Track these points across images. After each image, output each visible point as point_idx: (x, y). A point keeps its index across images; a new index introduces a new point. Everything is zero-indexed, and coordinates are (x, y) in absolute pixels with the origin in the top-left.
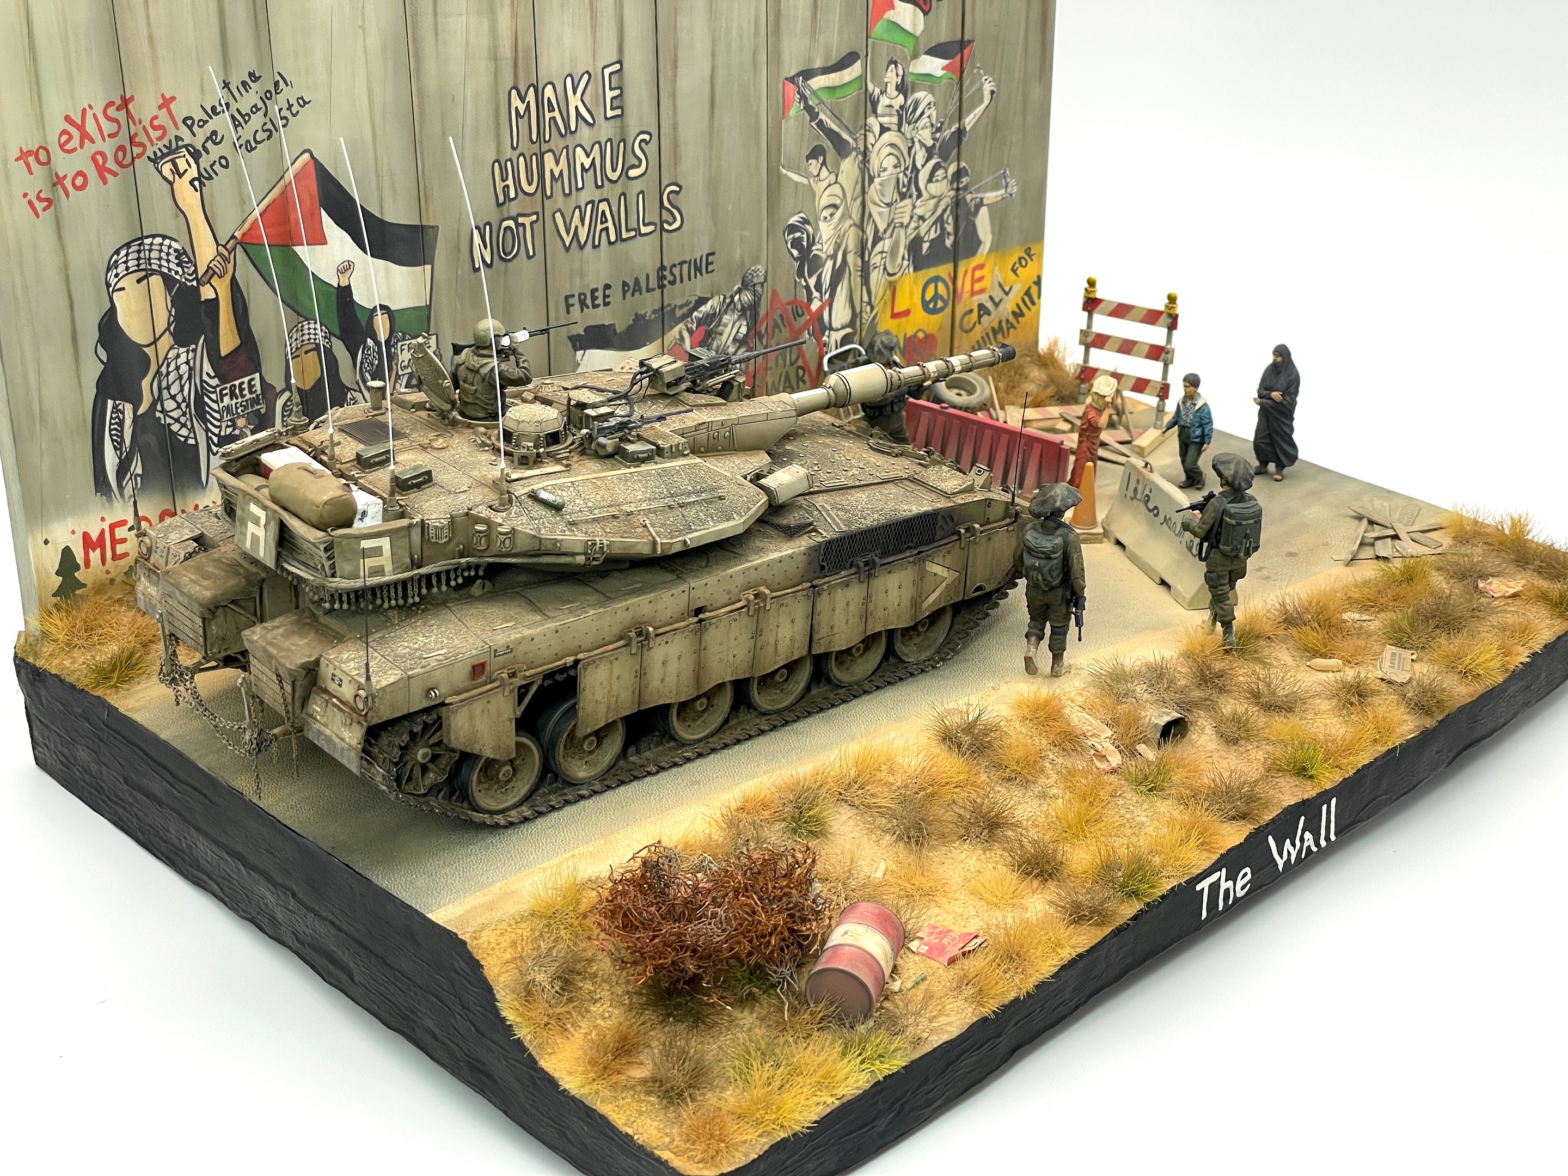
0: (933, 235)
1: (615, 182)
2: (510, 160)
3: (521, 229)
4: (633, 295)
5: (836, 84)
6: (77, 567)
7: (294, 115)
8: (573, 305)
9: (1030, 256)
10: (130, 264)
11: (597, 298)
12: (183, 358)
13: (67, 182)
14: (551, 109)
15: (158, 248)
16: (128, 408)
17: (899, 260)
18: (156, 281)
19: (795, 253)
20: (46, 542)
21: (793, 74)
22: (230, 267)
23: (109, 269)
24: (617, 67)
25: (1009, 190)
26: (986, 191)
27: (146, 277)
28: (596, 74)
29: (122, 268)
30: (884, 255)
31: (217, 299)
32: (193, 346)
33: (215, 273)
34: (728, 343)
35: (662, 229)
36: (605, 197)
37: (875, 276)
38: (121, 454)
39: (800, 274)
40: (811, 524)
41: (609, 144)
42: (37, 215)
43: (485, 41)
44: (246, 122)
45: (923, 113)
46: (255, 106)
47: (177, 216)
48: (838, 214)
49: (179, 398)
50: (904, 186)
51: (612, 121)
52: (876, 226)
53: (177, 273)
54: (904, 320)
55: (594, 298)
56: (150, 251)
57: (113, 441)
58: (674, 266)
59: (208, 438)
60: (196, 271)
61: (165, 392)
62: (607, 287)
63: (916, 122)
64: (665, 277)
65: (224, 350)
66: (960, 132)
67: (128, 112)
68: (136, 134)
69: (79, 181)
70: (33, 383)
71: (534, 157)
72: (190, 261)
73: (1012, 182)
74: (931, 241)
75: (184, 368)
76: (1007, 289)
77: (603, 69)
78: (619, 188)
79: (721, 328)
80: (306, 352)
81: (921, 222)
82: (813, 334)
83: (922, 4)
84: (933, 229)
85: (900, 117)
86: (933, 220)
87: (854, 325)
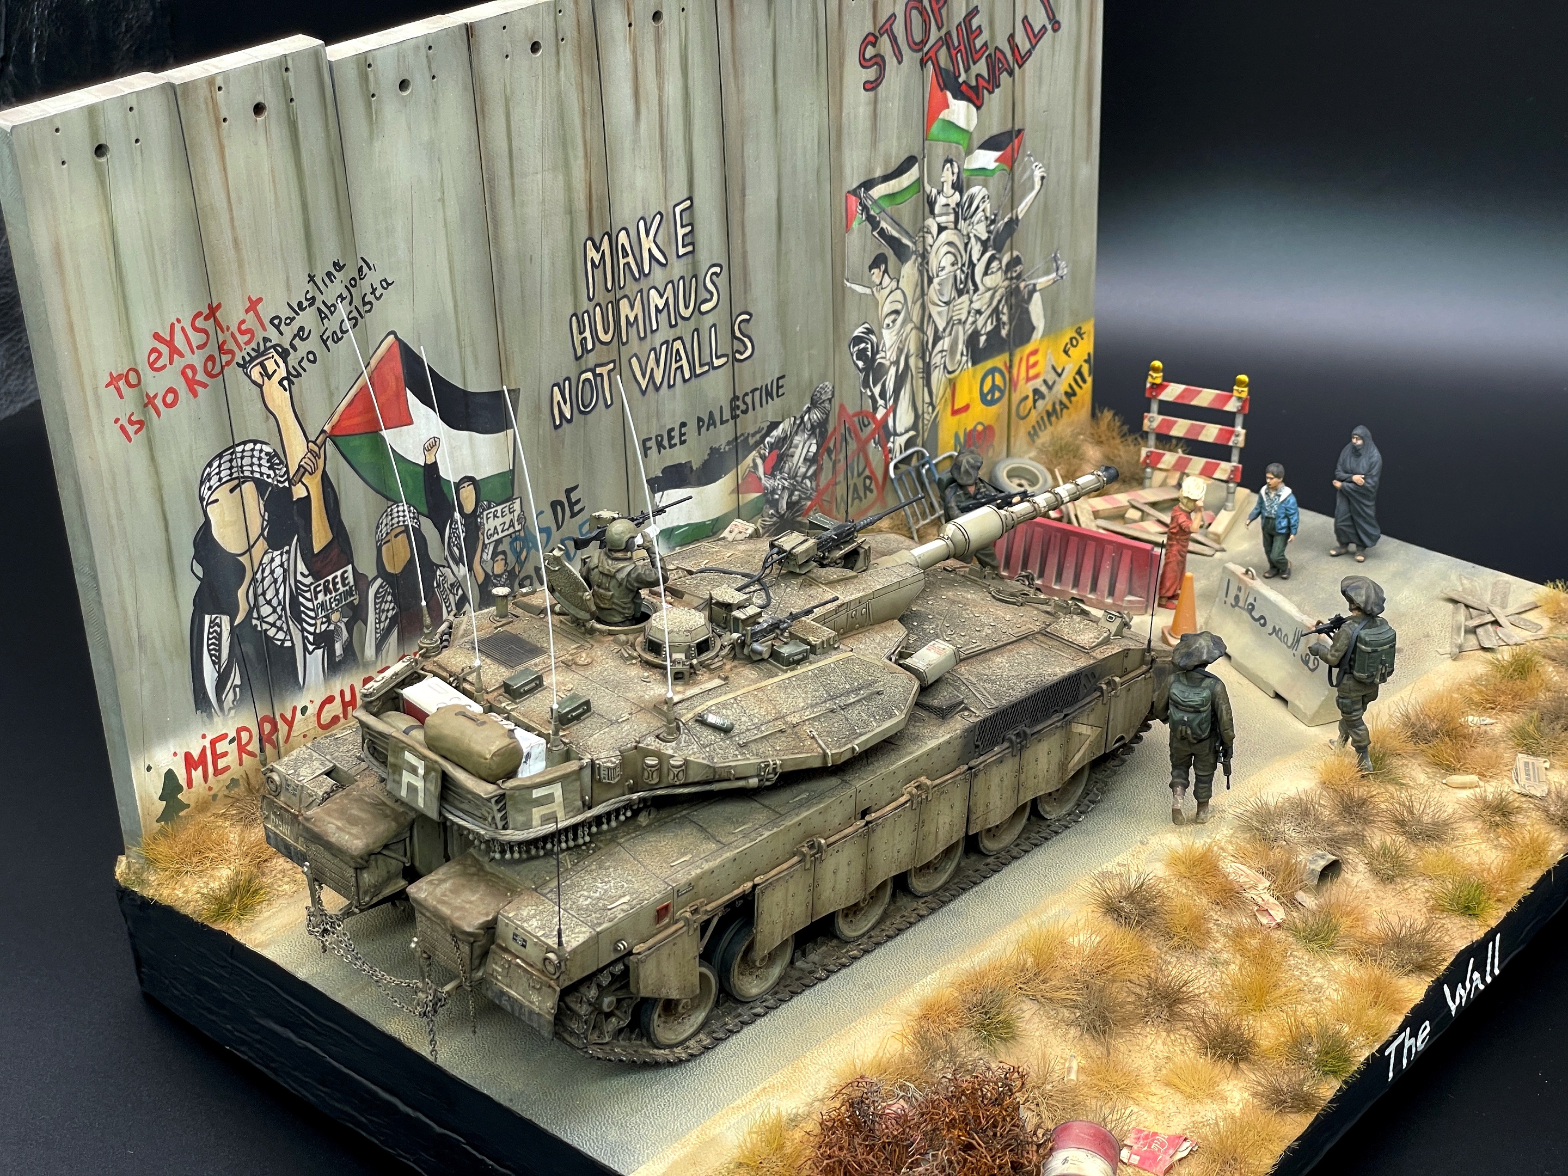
0: (989, 328)
1: (687, 319)
2: (587, 312)
3: (599, 379)
4: (708, 430)
5: (896, 190)
6: (180, 789)
7: (378, 299)
8: (650, 448)
9: (1080, 335)
10: (222, 475)
11: (673, 438)
12: (277, 561)
13: (159, 402)
14: (625, 255)
15: (250, 454)
16: (225, 619)
17: (958, 357)
18: (249, 488)
19: (860, 364)
20: (149, 769)
21: (855, 186)
22: (321, 462)
23: (202, 483)
24: (688, 202)
25: (1060, 272)
26: (1038, 277)
27: (238, 485)
28: (668, 214)
29: (215, 479)
30: (944, 353)
31: (308, 497)
32: (287, 548)
33: (306, 470)
34: (800, 464)
35: (734, 357)
36: (679, 335)
37: (936, 376)
38: (220, 668)
39: (866, 384)
40: (962, 702)
41: (681, 282)
42: (129, 440)
43: (561, 196)
44: (332, 313)
45: (977, 208)
46: (340, 296)
47: (267, 418)
48: (900, 319)
49: (275, 602)
50: (961, 283)
51: (685, 257)
52: (936, 326)
53: (269, 476)
54: (964, 415)
55: (670, 438)
56: (242, 458)
57: (211, 655)
58: (747, 394)
59: (304, 638)
60: (287, 472)
61: (261, 598)
62: (683, 425)
63: (972, 217)
64: (738, 407)
65: (317, 548)
66: (1013, 223)
67: (216, 321)
68: (224, 342)
69: (170, 398)
70: (131, 612)
71: (610, 305)
72: (281, 462)
73: (1063, 264)
74: (988, 334)
75: (279, 571)
76: (1059, 371)
77: (675, 206)
78: (692, 324)
79: (792, 450)
80: (396, 536)
81: (977, 316)
82: (879, 443)
83: (975, 99)
84: (989, 320)
85: (956, 215)
86: (989, 313)
87: (917, 428)
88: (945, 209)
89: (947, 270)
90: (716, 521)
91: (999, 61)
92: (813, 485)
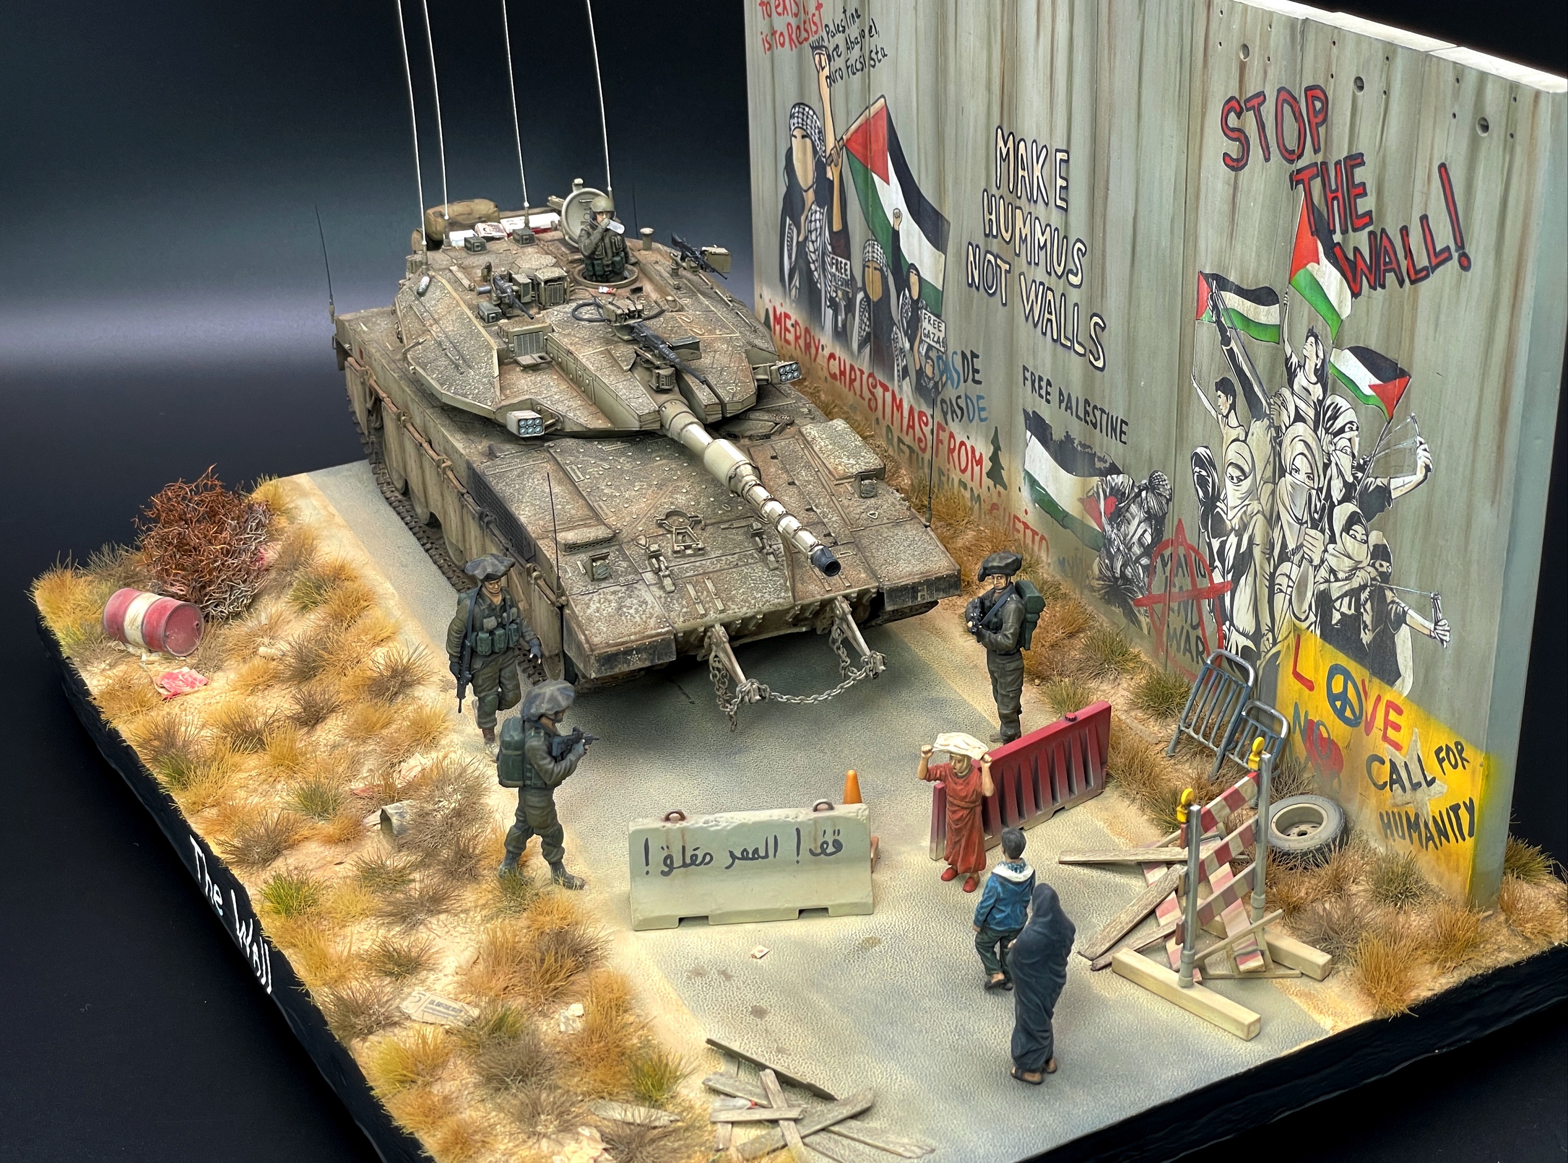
0: (1344, 609)
1: (1058, 277)
2: (995, 197)
3: (999, 271)
4: (1066, 410)
5: (1251, 317)
7: (878, 61)
8: (1027, 379)
9: (1463, 759)
10: (800, 120)
11: (1042, 388)
12: (818, 216)
13: (777, 37)
14: (1023, 168)
15: (811, 118)
16: (794, 232)
17: (1306, 606)
18: (808, 143)
19: (1201, 493)
20: (761, 296)
21: (1207, 271)
22: (840, 162)
23: (790, 117)
24: (1066, 156)
25: (1440, 630)
27: (806, 137)
28: (1052, 153)
30: (1291, 583)
31: (833, 183)
32: (822, 211)
33: (832, 160)
35: (1090, 357)
36: (1052, 287)
38: (791, 263)
39: (1204, 523)
41: (1056, 233)
42: (766, 53)
43: (984, 69)
44: (852, 49)
45: (1342, 430)
46: (857, 38)
48: (1246, 484)
49: (815, 246)
50: (1316, 511)
51: (1060, 211)
52: (1284, 536)
53: (817, 145)
54: (1306, 691)
55: (1040, 386)
56: (807, 118)
57: (788, 249)
58: (1096, 408)
60: (825, 151)
61: (810, 235)
62: (1049, 383)
63: (1336, 434)
64: (1089, 414)
65: (835, 229)
66: (1385, 497)
68: (805, 22)
69: (782, 40)
71: (1010, 207)
72: (823, 141)
73: (1444, 623)
74: (1342, 614)
75: (818, 224)
76: (1428, 776)
77: (1057, 150)
78: (1061, 286)
79: (1128, 515)
80: (875, 268)
81: (1332, 579)
82: (1214, 611)
83: (1350, 279)
84: (1346, 600)
85: (1317, 414)
86: (1347, 588)
87: (1257, 644)
88: (1304, 394)
89: (1302, 476)
90: (1066, 514)
91: (1386, 252)
92: (1146, 580)
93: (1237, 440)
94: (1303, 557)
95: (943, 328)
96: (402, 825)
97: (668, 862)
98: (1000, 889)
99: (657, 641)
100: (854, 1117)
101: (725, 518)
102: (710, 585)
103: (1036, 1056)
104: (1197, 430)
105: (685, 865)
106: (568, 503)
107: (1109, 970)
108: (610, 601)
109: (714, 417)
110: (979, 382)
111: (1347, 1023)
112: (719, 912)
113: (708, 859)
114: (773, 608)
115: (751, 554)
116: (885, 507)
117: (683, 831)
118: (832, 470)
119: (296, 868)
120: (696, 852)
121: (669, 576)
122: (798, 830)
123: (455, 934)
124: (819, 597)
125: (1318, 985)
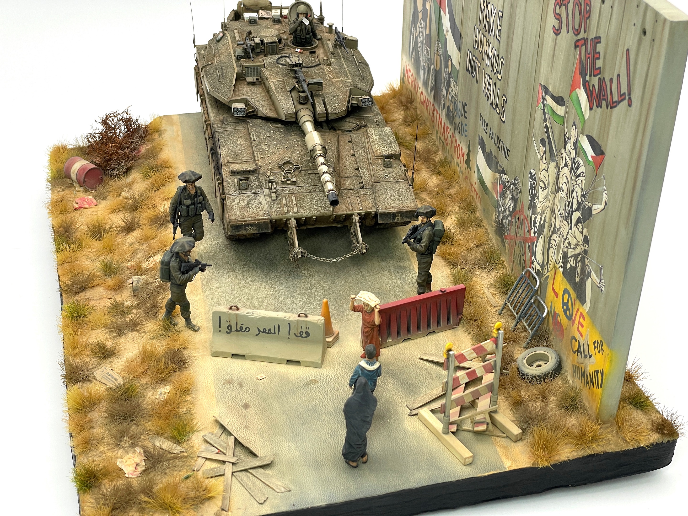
0: (572, 263)
1: (495, 74)
2: (478, 29)
3: (476, 66)
4: (491, 139)
5: (555, 110)
8: (481, 120)
9: (602, 347)
11: (485, 126)
14: (488, 17)
19: (530, 191)
21: (542, 83)
24: (502, 14)
25: (601, 283)
35: (501, 115)
36: (492, 78)
37: (551, 252)
41: (496, 52)
45: (579, 176)
48: (546, 192)
51: (498, 41)
54: (555, 297)
58: (501, 141)
62: (487, 124)
63: (577, 177)
64: (498, 143)
65: (427, 33)
71: (483, 35)
73: (603, 280)
74: (571, 265)
76: (590, 354)
77: (499, 11)
81: (569, 247)
83: (590, 100)
84: (573, 258)
85: (572, 165)
86: (573, 253)
87: (542, 270)
88: (569, 154)
89: (564, 194)
90: (487, 188)
91: (604, 90)
92: (509, 227)
93: (544, 169)
94: (561, 233)
95: (457, 89)
96: (136, 286)
97: (230, 328)
98: (360, 372)
99: (261, 222)
100: (261, 467)
101: (312, 168)
102: (294, 199)
103: (354, 455)
104: (532, 161)
105: (237, 330)
106: (245, 150)
107: (416, 417)
108: (244, 200)
109: (322, 119)
110: (466, 118)
111: (517, 466)
112: (249, 354)
113: (247, 330)
114: (321, 215)
115: (319, 187)
116: (394, 173)
117: (237, 315)
118: (374, 151)
119: (88, 298)
120: (242, 326)
121: (275, 192)
122: (289, 324)
123: (136, 342)
124: (345, 212)
125: (513, 444)
